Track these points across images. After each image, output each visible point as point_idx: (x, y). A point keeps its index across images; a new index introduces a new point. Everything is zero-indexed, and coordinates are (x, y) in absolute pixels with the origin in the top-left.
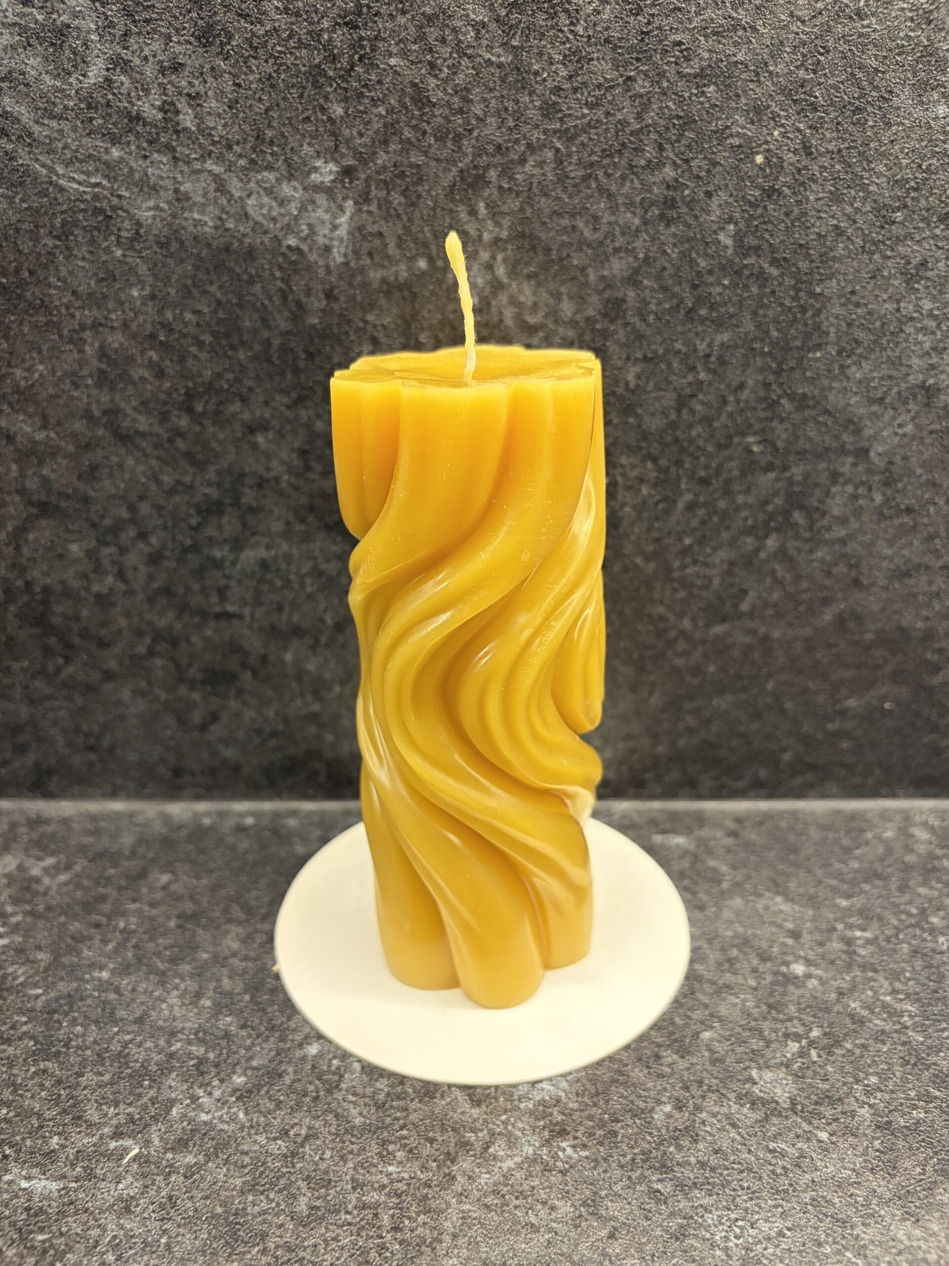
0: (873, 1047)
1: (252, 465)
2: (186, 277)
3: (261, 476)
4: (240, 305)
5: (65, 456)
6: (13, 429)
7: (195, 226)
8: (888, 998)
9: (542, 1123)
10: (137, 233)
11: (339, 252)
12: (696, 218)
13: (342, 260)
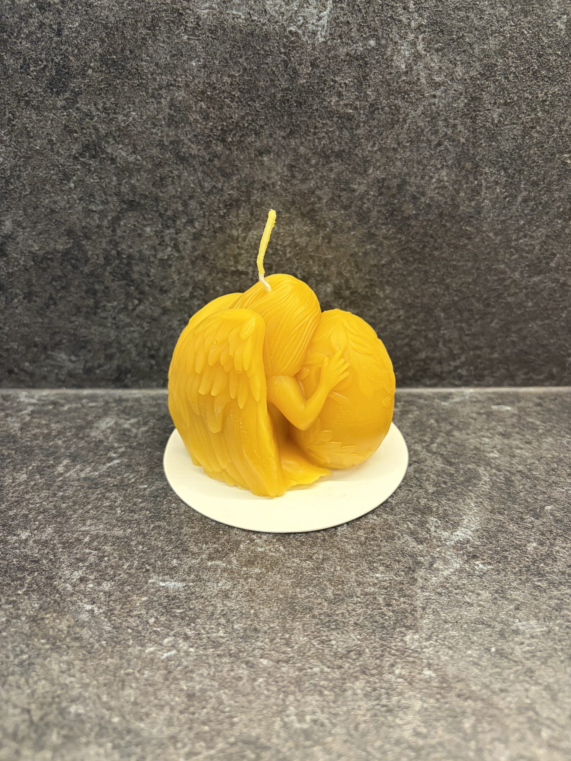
1: (260, 176)
2: (226, 53)
3: (264, 182)
4: (257, 71)
5: (145, 172)
6: (115, 154)
7: (233, 19)
9: (461, 552)
10: (198, 24)
11: (321, 34)
12: (544, 10)
13: (323, 40)
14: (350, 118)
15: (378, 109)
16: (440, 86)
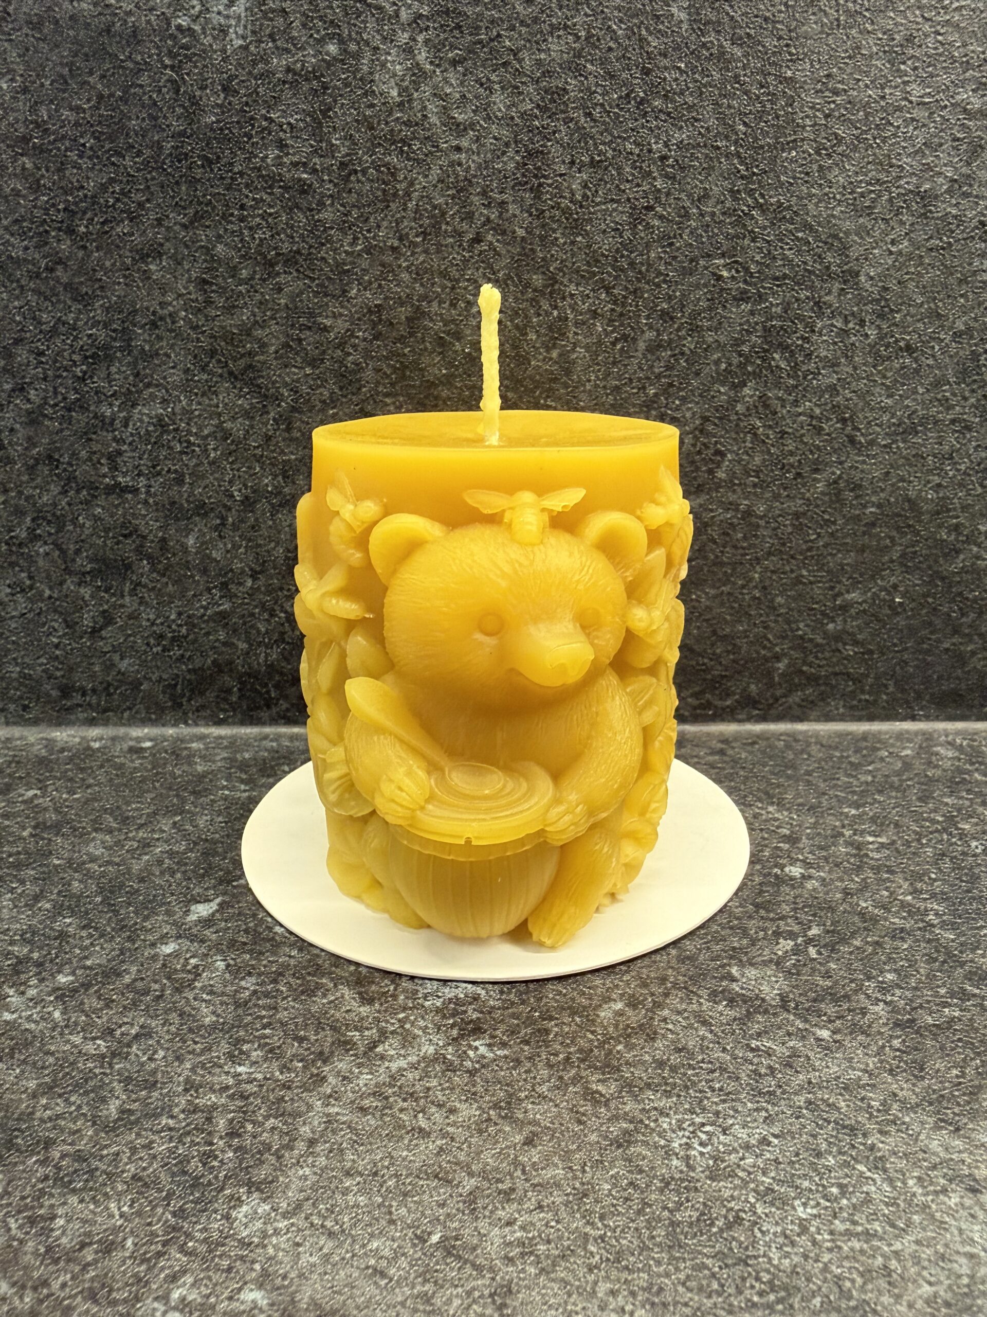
0: (888, 943)
4: (124, 100)
8: (909, 898)
9: (451, 1021)
11: (236, 33)
13: (240, 42)
14: (305, 189)
15: (356, 172)
16: (465, 129)
